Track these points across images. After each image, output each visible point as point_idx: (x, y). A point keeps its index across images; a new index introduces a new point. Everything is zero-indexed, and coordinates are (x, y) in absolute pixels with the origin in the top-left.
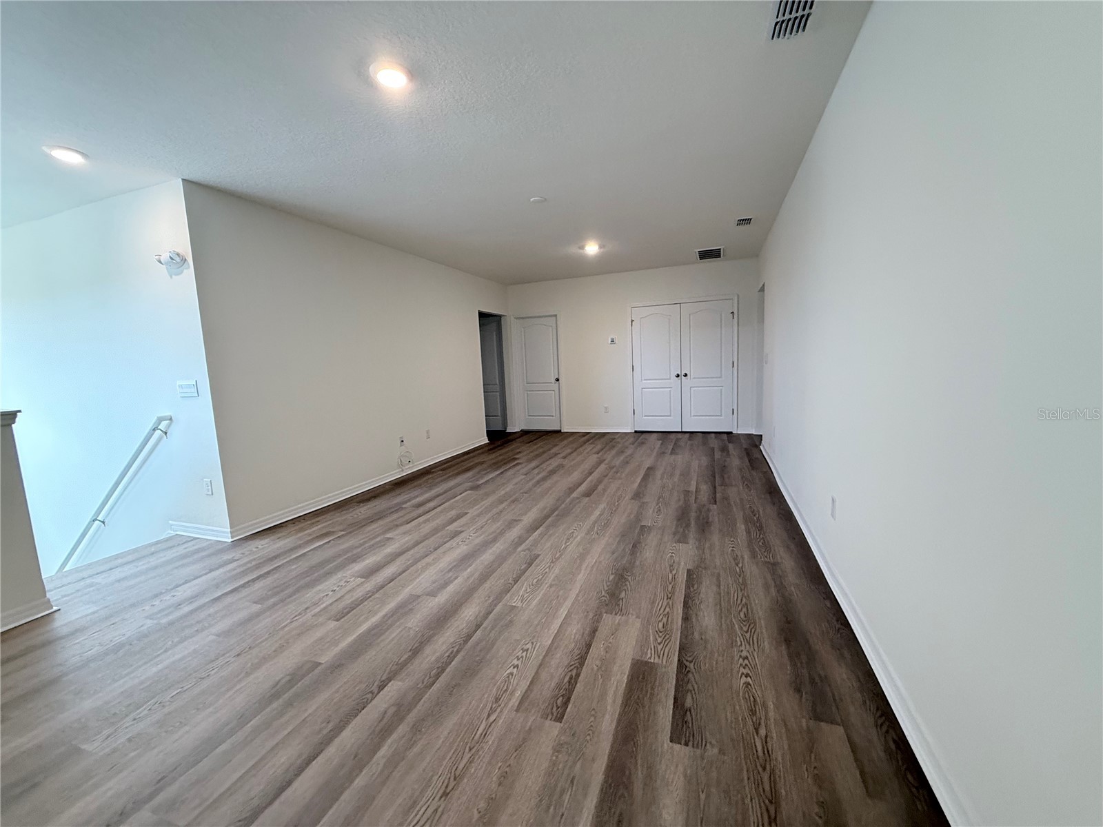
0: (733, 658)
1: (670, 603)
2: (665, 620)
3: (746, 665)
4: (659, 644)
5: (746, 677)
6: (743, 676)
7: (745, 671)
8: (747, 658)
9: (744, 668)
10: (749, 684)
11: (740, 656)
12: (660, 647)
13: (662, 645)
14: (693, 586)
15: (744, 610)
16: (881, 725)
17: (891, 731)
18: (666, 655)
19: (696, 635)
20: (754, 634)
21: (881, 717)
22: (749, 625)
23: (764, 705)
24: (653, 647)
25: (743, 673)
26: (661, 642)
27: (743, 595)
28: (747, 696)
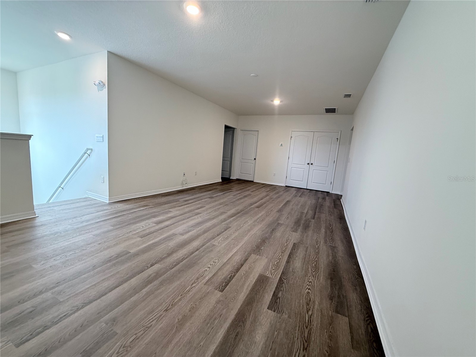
0: (305, 281)
1: (283, 255)
2: (278, 261)
3: (310, 285)
4: (273, 270)
5: (309, 289)
6: (307, 289)
7: (309, 288)
8: (311, 282)
9: (309, 286)
10: (309, 292)
11: (308, 281)
12: (273, 271)
13: (274, 270)
14: (295, 250)
15: (315, 263)
16: (367, 321)
17: (371, 324)
18: (275, 275)
19: (291, 269)
20: (317, 273)
21: (367, 317)
22: (316, 270)
23: (314, 302)
24: (270, 270)
25: (307, 288)
26: (274, 269)
27: (316, 256)
28: (307, 297)
